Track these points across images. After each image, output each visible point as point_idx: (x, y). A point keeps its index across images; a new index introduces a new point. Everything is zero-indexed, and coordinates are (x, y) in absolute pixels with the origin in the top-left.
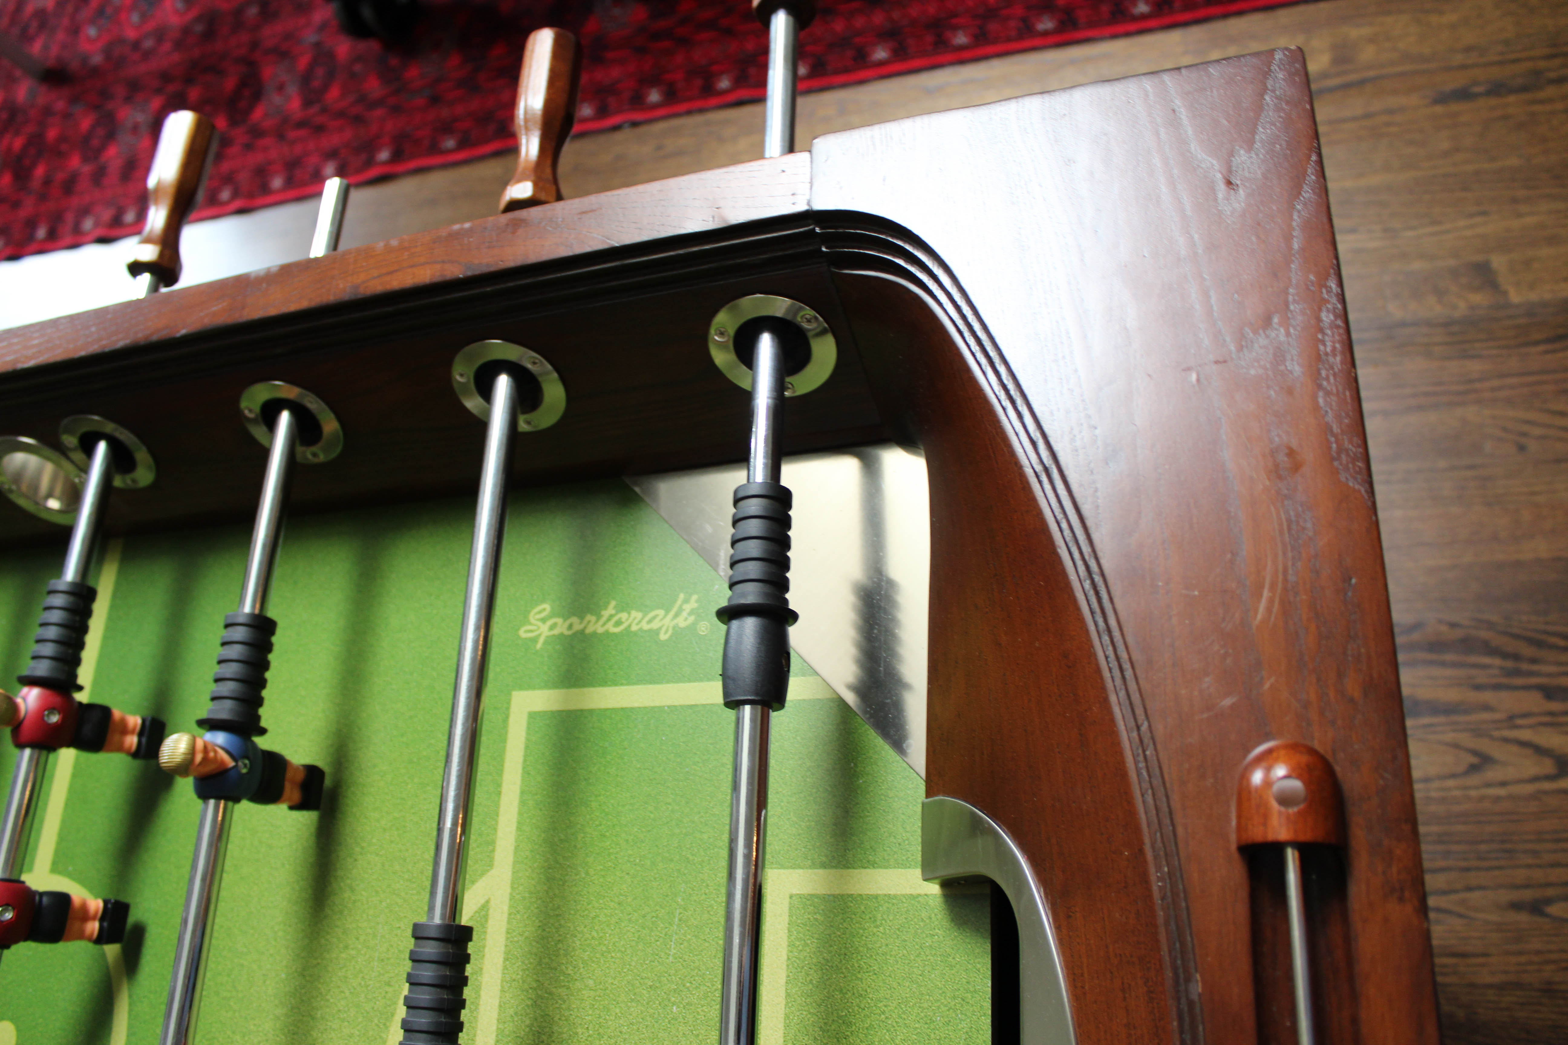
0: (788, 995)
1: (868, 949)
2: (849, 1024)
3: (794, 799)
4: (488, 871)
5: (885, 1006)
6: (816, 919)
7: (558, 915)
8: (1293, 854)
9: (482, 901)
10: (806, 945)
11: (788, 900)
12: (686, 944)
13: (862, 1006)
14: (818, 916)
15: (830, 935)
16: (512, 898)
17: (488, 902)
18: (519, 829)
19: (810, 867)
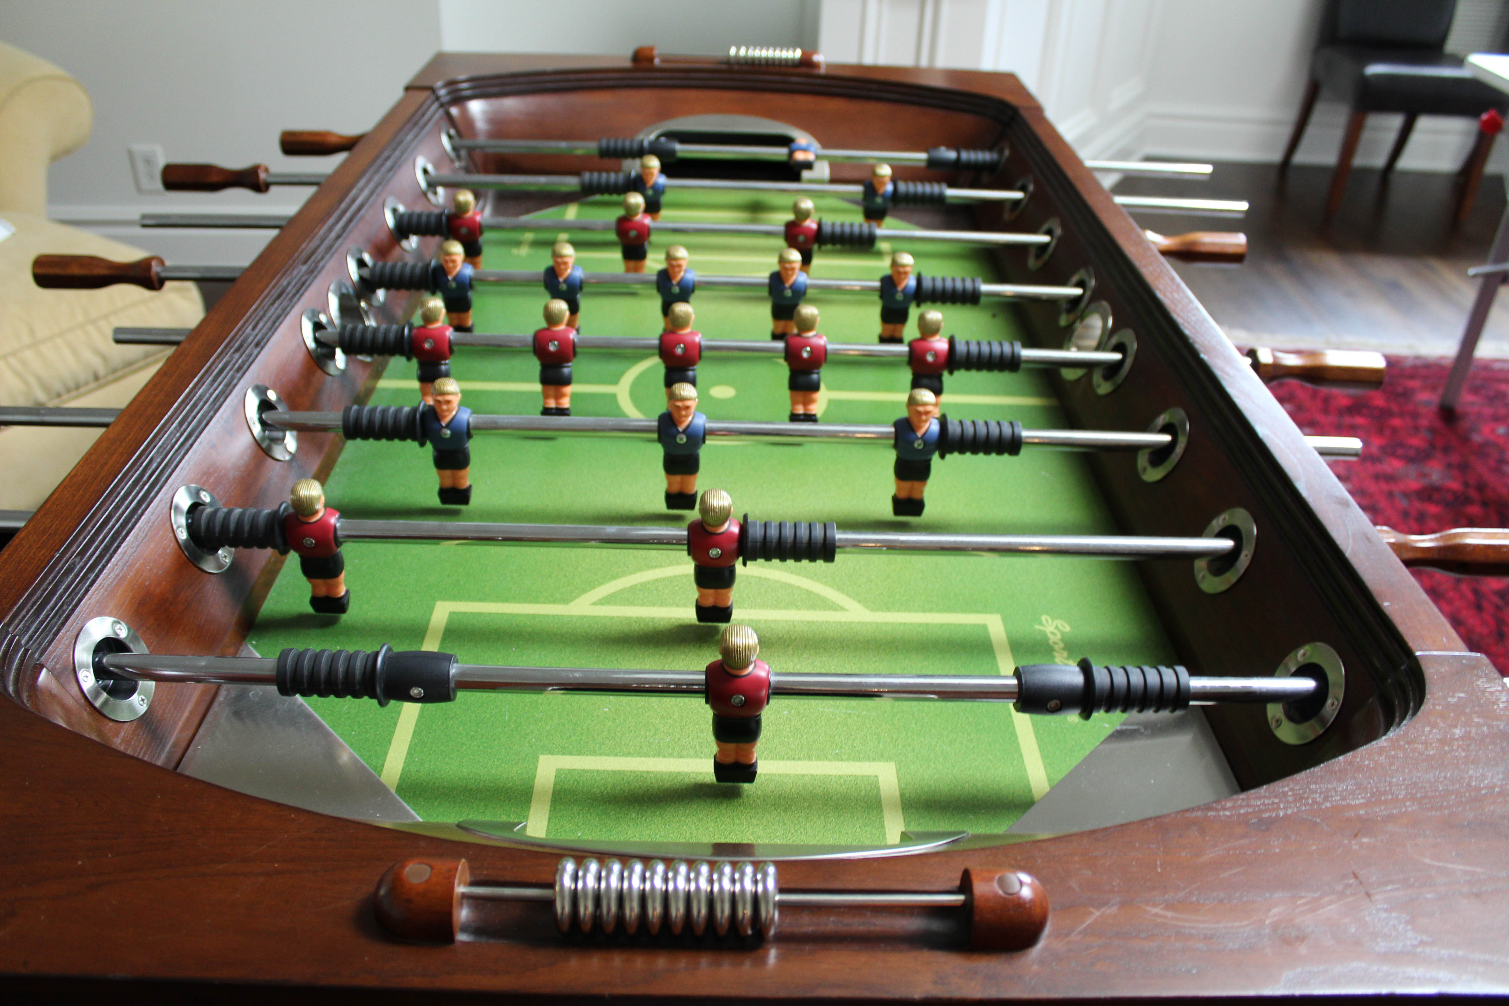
0: (803, 776)
1: (843, 822)
2: (785, 811)
3: (950, 777)
4: (868, 609)
5: (801, 833)
6: (861, 791)
7: (843, 647)
8: (959, 900)
9: (847, 607)
10: (841, 785)
11: (873, 774)
12: (833, 717)
13: (800, 819)
14: (863, 792)
15: (850, 799)
16: (851, 623)
17: (847, 610)
18: (901, 624)
19: (900, 787)
